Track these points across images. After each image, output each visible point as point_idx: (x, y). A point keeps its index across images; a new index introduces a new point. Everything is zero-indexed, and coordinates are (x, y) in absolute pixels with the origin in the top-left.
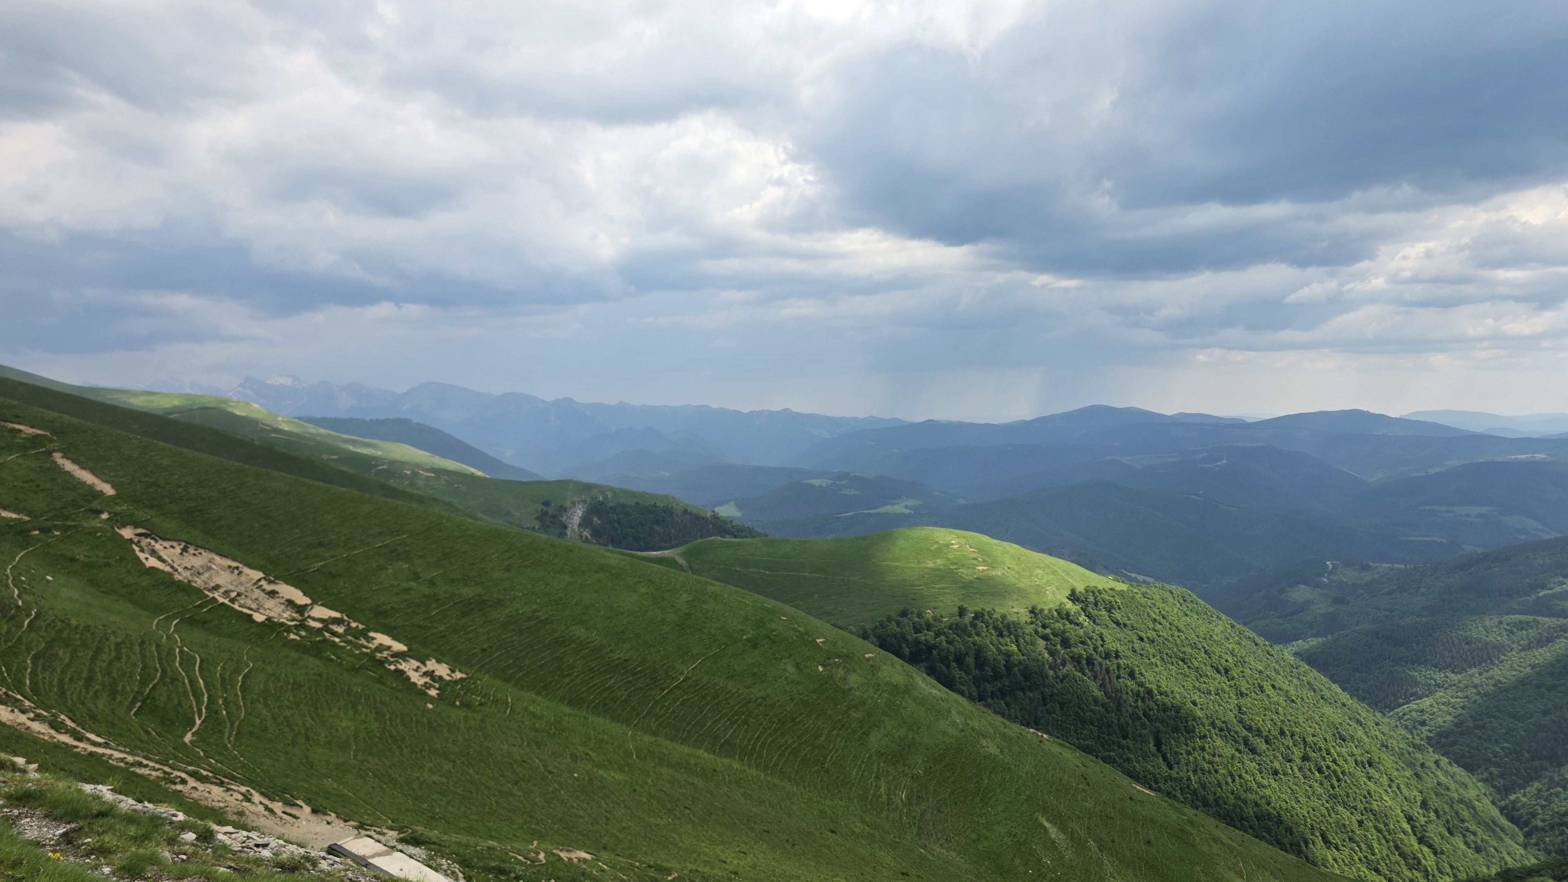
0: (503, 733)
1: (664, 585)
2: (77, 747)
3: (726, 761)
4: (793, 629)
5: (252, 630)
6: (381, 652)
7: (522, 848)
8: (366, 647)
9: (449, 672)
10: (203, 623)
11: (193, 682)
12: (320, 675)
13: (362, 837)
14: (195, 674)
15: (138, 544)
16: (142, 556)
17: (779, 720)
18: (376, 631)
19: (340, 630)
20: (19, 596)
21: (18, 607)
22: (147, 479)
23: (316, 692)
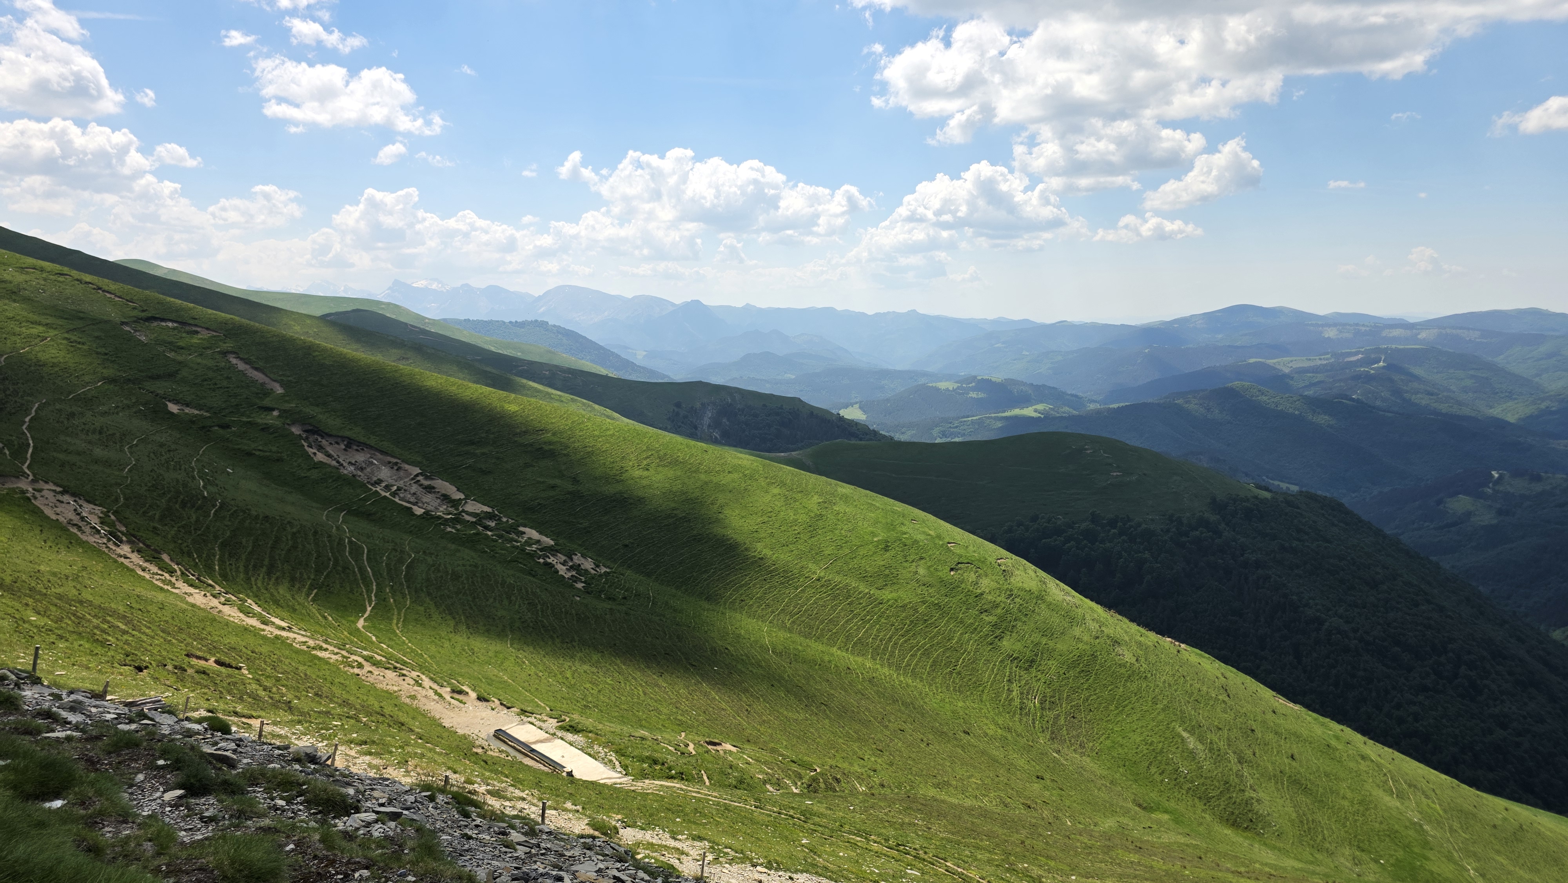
0: (646, 626)
1: (795, 486)
2: (264, 630)
3: (860, 659)
4: (924, 533)
5: (412, 523)
6: (530, 545)
7: (672, 739)
8: (517, 541)
9: (593, 566)
10: (367, 516)
11: (362, 570)
12: (476, 566)
13: (523, 724)
14: (363, 563)
15: (306, 439)
16: (311, 451)
17: (912, 622)
18: (525, 526)
19: (492, 524)
20: (204, 487)
21: (205, 497)
22: (312, 378)
23: (472, 582)
